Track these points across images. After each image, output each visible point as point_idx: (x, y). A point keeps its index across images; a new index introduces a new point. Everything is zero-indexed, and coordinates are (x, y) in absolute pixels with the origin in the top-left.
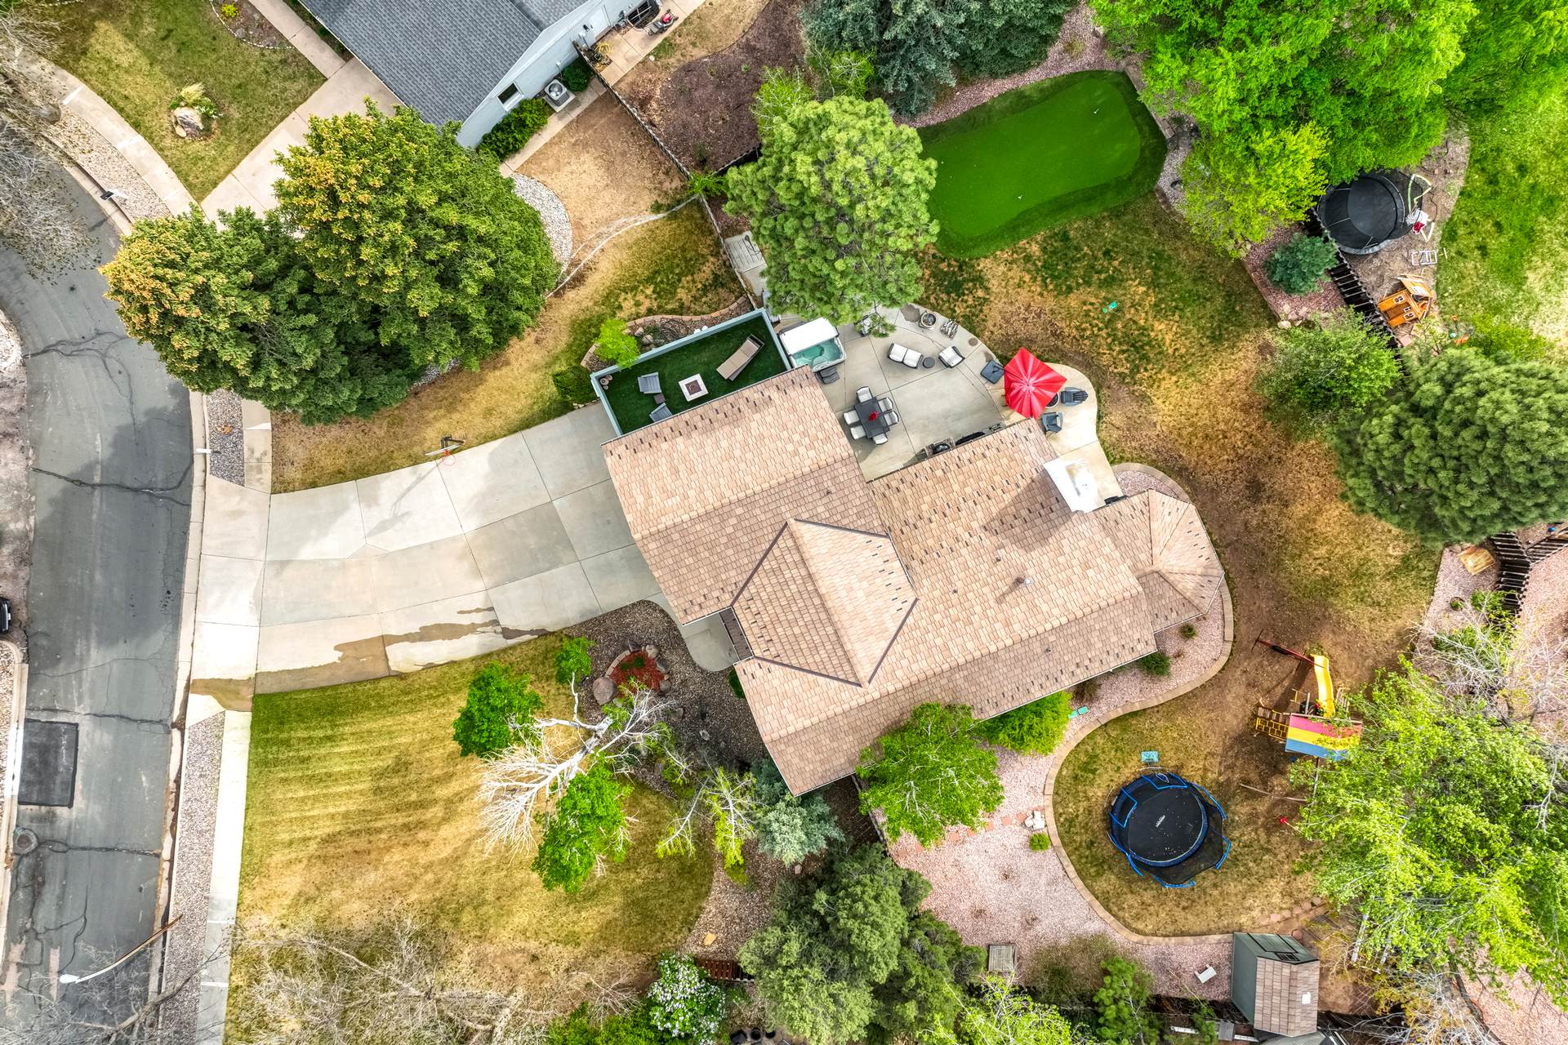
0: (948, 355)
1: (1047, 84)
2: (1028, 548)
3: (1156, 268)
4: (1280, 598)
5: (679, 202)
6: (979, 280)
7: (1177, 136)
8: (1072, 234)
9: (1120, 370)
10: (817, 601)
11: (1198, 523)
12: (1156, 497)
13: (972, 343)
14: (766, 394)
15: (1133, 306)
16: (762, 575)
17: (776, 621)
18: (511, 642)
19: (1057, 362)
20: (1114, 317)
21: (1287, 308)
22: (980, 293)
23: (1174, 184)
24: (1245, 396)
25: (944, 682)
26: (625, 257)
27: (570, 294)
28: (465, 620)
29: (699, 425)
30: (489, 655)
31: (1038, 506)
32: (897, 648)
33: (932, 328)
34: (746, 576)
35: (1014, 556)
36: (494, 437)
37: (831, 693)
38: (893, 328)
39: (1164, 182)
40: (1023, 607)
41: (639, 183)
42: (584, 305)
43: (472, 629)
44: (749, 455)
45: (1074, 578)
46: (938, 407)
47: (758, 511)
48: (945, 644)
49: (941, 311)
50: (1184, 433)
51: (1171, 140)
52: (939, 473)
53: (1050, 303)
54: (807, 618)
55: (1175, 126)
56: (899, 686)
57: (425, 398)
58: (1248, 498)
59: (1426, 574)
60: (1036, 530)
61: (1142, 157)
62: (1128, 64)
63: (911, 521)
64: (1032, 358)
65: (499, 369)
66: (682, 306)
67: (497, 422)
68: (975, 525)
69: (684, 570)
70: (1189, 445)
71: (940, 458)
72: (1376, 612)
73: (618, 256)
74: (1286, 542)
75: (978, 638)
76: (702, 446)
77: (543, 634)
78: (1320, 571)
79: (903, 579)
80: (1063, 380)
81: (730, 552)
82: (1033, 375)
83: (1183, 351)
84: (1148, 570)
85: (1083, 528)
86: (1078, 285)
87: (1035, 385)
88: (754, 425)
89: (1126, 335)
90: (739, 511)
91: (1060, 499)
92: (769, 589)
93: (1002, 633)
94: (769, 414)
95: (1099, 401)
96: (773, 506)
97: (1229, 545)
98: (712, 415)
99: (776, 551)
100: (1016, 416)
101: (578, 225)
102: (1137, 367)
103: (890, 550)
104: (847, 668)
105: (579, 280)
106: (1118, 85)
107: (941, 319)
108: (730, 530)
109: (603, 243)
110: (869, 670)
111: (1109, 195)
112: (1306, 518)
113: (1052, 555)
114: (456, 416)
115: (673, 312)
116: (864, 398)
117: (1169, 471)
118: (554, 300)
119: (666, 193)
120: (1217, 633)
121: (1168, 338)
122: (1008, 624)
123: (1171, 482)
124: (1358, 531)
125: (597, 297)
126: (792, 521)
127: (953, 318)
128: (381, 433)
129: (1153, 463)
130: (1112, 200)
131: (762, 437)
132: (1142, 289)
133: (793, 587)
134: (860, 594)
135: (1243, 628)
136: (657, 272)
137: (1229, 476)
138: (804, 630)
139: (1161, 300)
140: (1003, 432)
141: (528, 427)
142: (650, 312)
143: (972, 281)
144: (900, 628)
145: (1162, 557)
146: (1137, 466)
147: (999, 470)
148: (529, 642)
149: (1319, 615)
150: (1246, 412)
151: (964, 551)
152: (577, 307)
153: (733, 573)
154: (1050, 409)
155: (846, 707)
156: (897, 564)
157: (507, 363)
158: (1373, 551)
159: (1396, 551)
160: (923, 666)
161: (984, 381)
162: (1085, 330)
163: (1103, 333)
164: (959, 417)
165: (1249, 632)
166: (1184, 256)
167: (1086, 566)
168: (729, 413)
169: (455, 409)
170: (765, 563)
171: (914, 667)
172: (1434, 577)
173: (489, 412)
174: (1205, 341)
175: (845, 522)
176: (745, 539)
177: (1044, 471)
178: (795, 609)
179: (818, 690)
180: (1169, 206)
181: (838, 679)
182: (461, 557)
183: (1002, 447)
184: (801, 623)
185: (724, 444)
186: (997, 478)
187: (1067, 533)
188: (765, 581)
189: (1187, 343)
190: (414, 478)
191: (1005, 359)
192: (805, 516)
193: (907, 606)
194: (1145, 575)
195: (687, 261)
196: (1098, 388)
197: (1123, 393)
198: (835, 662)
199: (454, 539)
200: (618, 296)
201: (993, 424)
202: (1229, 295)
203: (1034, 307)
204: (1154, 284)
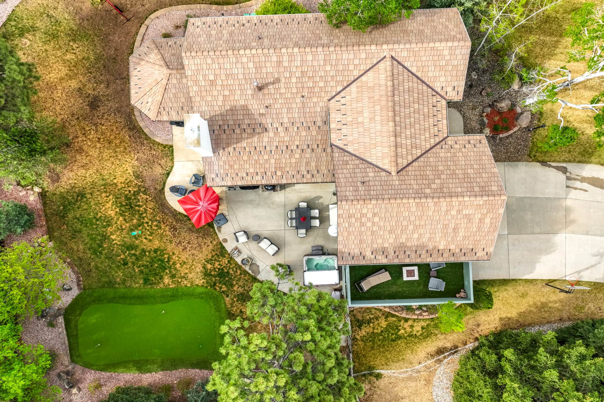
0: (243, 238)
1: (120, 370)
2: (245, 108)
3: (100, 246)
4: (105, 39)
5: (364, 375)
6: (207, 274)
7: (56, 316)
8: (141, 281)
9: (145, 197)
10: (397, 119)
11: (133, 91)
12: (152, 115)
13: (225, 240)
14: (373, 256)
15: (122, 230)
16: (423, 147)
17: (427, 117)
18: (564, 165)
19: (180, 213)
20: (136, 227)
21: (32, 198)
22: (209, 266)
23: (70, 289)
24: (78, 157)
25: (336, 41)
26: (408, 355)
27: (449, 345)
28: (585, 186)
29: (424, 252)
30: (580, 162)
31: (227, 132)
32: (356, 73)
33: (246, 256)
34: (434, 150)
35: (256, 107)
36: (527, 281)
37: (412, 59)
38: (273, 267)
39: (75, 292)
40: (264, 70)
41: (383, 393)
42: (443, 337)
43: (583, 180)
44: (405, 223)
45: (223, 77)
46: (261, 212)
47: (415, 187)
48: (325, 65)
49: (236, 264)
50: (122, 149)
51: (60, 315)
52: (279, 173)
53: (170, 247)
54: (407, 111)
55: (54, 322)
56: (367, 47)
57: (557, 315)
58: (100, 100)
59: (13, 23)
60: (235, 118)
61: (82, 311)
62: (67, 366)
63: (309, 150)
64: (194, 220)
65: (507, 317)
66: (387, 317)
67: (521, 288)
68: (271, 134)
69: (475, 166)
70: (122, 141)
71: (274, 182)
72: (51, 12)
73: (412, 357)
74: (88, 69)
75: (302, 61)
76: (430, 239)
77: (544, 163)
78: (75, 46)
79: (332, 116)
80: (179, 201)
81: (441, 168)
82: (198, 210)
83: (104, 195)
84: (174, 72)
85: (205, 108)
86: (149, 252)
87: (199, 205)
88: (391, 241)
89: (133, 215)
90: (428, 191)
91: (212, 131)
92: (423, 137)
93: (286, 58)
94: (379, 243)
95: (164, 183)
96: (403, 187)
97: (122, 79)
98: (413, 255)
99: (410, 159)
100: (218, 191)
101: (428, 382)
102: (134, 195)
103: (333, 136)
104: (395, 71)
105: (440, 351)
106: (79, 356)
107: (239, 260)
108: (437, 181)
109: (418, 367)
110: (382, 65)
111: (111, 295)
112: (71, 78)
113: (232, 98)
114: (543, 300)
115: (393, 316)
116: (303, 231)
117: (140, 131)
118: (460, 345)
119: (370, 383)
120: (150, 31)
121: (109, 205)
122: (279, 63)
123: (142, 124)
124: (43, 61)
125: (434, 338)
126: (393, 173)
127: (231, 258)
128: (591, 305)
129: (147, 138)
130: (110, 293)
131: (390, 232)
132: (113, 237)
133: (408, 133)
134: (366, 114)
135: (134, 30)
136: (393, 340)
137: (106, 116)
138: (412, 104)
139: (104, 227)
140: (230, 184)
141: (505, 280)
142: (406, 320)
143: (211, 275)
144: (348, 86)
145: (162, 76)
146: (158, 140)
147: (242, 163)
148: (553, 161)
149: (86, 22)
150: (81, 148)
151: (286, 120)
152: (448, 337)
153: (442, 155)
154: (195, 188)
155: (408, 46)
156: (333, 126)
157: (501, 319)
158: (39, 46)
159: (26, 41)
160: (347, 55)
161: (228, 217)
162: (156, 226)
163: (146, 220)
164: (251, 202)
165: (131, 27)
166: (81, 247)
167: (213, 83)
168: (402, 253)
169: (542, 304)
170: (419, 154)
171: (352, 56)
172: (9, 19)
173: (524, 296)
174: (88, 196)
175: (357, 162)
176: (428, 173)
177: (214, 152)
178: (412, 119)
179: (419, 64)
180: (78, 278)
181: (404, 67)
182: (573, 221)
183: (234, 176)
184: (412, 109)
185: (416, 236)
186: (245, 158)
187: (216, 108)
188: (423, 143)
189: (99, 198)
190: (582, 274)
191: (211, 225)
192: (383, 174)
193: (337, 98)
194: (177, 69)
195: (373, 341)
196: (162, 191)
197: (148, 183)
198: (401, 77)
199: (573, 232)
200: (421, 335)
201: (232, 191)
202: (64, 217)
203: (181, 248)
204: (105, 237)
